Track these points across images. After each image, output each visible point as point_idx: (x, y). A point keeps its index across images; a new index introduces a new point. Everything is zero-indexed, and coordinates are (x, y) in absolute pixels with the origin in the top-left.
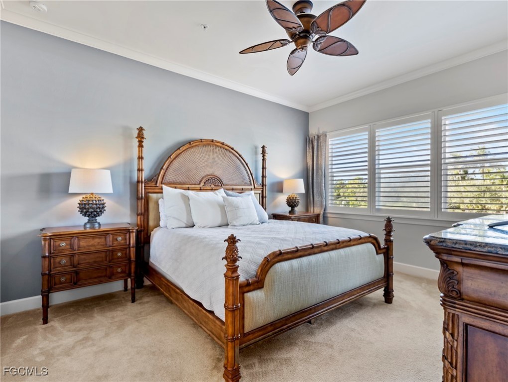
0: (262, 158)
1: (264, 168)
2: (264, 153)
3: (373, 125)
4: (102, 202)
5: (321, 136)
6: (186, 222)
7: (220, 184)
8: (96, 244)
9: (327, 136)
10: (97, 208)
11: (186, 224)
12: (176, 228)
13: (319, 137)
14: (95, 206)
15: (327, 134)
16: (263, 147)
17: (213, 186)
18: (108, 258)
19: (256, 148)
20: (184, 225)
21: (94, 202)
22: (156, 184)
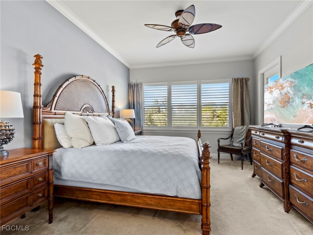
0: (112, 94)
1: (113, 101)
2: (113, 91)
3: (170, 83)
4: (11, 128)
5: (138, 84)
6: (89, 142)
7: (92, 112)
8: (17, 173)
9: (143, 85)
10: (10, 134)
11: (89, 143)
12: (84, 147)
13: (137, 85)
14: (8, 132)
15: (143, 84)
16: (113, 87)
17: (88, 113)
18: (29, 186)
19: (108, 87)
20: (89, 145)
21: (7, 128)
22: (51, 110)
